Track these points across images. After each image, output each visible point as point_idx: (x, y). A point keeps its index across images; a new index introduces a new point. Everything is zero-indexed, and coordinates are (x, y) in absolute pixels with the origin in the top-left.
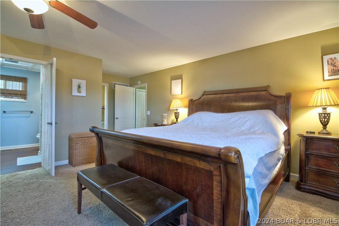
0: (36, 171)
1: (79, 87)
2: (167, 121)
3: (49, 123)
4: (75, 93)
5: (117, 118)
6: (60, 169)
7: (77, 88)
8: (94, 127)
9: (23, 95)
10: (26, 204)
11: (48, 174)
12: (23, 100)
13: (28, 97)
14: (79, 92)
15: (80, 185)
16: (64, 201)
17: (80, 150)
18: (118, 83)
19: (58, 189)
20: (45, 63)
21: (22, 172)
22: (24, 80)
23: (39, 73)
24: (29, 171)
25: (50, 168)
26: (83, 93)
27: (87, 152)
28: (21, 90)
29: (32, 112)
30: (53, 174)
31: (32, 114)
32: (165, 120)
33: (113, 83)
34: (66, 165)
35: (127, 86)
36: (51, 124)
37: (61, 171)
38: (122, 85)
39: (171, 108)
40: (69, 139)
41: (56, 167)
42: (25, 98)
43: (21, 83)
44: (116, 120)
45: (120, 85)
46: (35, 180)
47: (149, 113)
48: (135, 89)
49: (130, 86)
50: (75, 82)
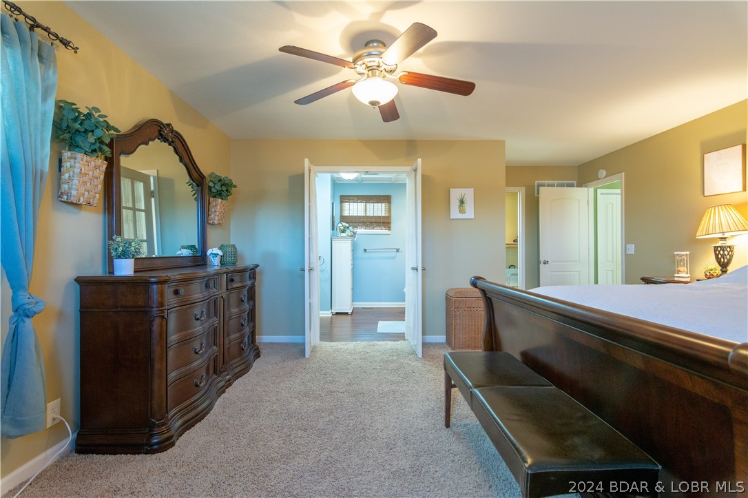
0: (399, 344)
1: (462, 202)
2: (691, 271)
3: (413, 269)
4: (455, 213)
5: (546, 262)
6: (432, 348)
7: (458, 204)
8: (478, 278)
9: (385, 222)
10: (381, 388)
11: (414, 353)
12: (385, 231)
13: (392, 226)
14: (462, 211)
15: (448, 379)
16: (428, 399)
17: (463, 320)
18: (546, 182)
19: (423, 379)
20: (408, 168)
21: (381, 342)
22: (386, 199)
23: (405, 185)
24: (390, 342)
25: (416, 343)
26: (470, 213)
27: (475, 325)
28: (383, 215)
29: (398, 250)
30: (420, 355)
31: (398, 253)
32: (682, 269)
33: (536, 185)
34: (442, 344)
35: (572, 186)
36: (417, 269)
37: (432, 352)
38: (557, 186)
39: (701, 235)
40: (446, 298)
41: (424, 345)
42: (389, 228)
43: (383, 205)
44: (542, 266)
45: (553, 186)
46: (395, 358)
47: (631, 249)
48: (592, 190)
49: (579, 185)
50: (455, 194)
